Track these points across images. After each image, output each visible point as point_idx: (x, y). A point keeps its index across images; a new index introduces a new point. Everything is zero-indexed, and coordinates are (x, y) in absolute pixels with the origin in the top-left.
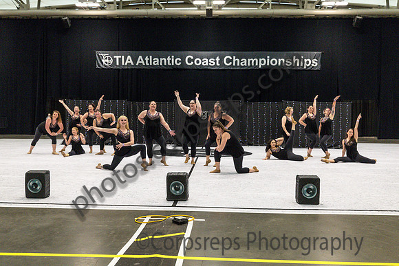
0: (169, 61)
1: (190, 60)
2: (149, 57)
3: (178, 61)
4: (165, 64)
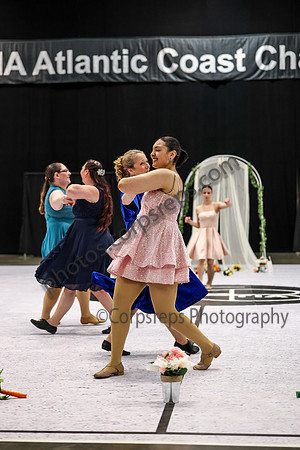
0: (115, 64)
1: (168, 61)
2: (65, 55)
3: (139, 64)
4: (106, 70)
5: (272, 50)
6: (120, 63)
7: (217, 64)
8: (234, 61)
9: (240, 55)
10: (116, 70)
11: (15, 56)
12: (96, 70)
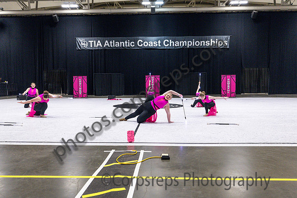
1: (140, 43)
3: (132, 44)
4: (124, 46)
5: (168, 41)
6: (127, 44)
7: (153, 44)
8: (158, 43)
9: (159, 42)
10: (126, 46)
11: (99, 41)
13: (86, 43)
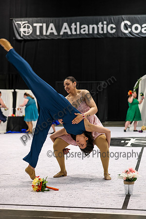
0: (100, 29)
1: (126, 27)
2: (76, 25)
3: (112, 28)
4: (96, 32)
11: (52, 25)
12: (91, 32)
13: (28, 27)
